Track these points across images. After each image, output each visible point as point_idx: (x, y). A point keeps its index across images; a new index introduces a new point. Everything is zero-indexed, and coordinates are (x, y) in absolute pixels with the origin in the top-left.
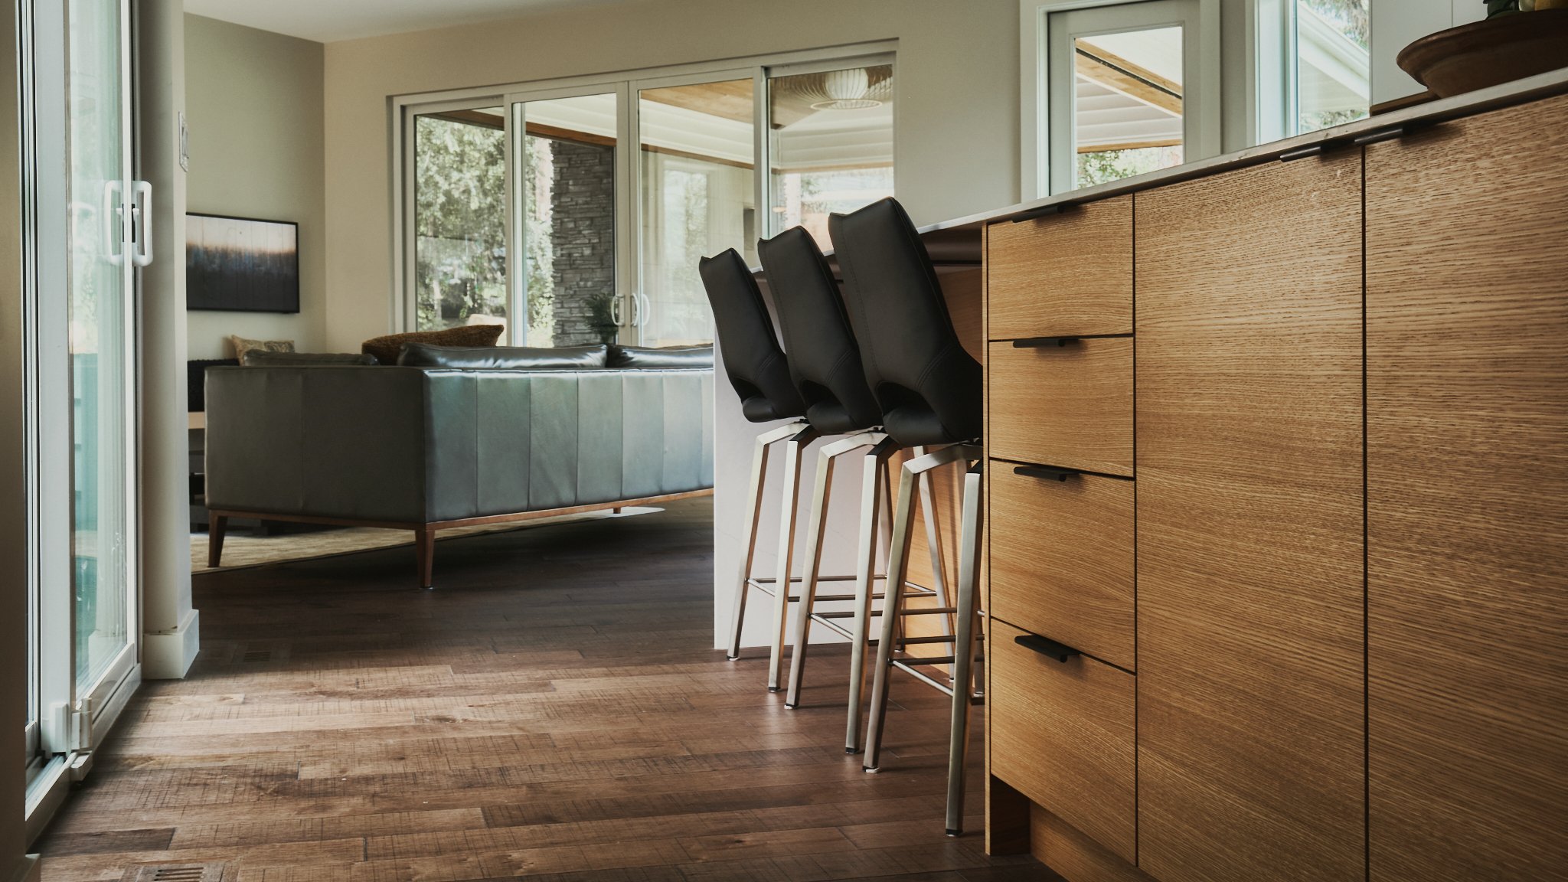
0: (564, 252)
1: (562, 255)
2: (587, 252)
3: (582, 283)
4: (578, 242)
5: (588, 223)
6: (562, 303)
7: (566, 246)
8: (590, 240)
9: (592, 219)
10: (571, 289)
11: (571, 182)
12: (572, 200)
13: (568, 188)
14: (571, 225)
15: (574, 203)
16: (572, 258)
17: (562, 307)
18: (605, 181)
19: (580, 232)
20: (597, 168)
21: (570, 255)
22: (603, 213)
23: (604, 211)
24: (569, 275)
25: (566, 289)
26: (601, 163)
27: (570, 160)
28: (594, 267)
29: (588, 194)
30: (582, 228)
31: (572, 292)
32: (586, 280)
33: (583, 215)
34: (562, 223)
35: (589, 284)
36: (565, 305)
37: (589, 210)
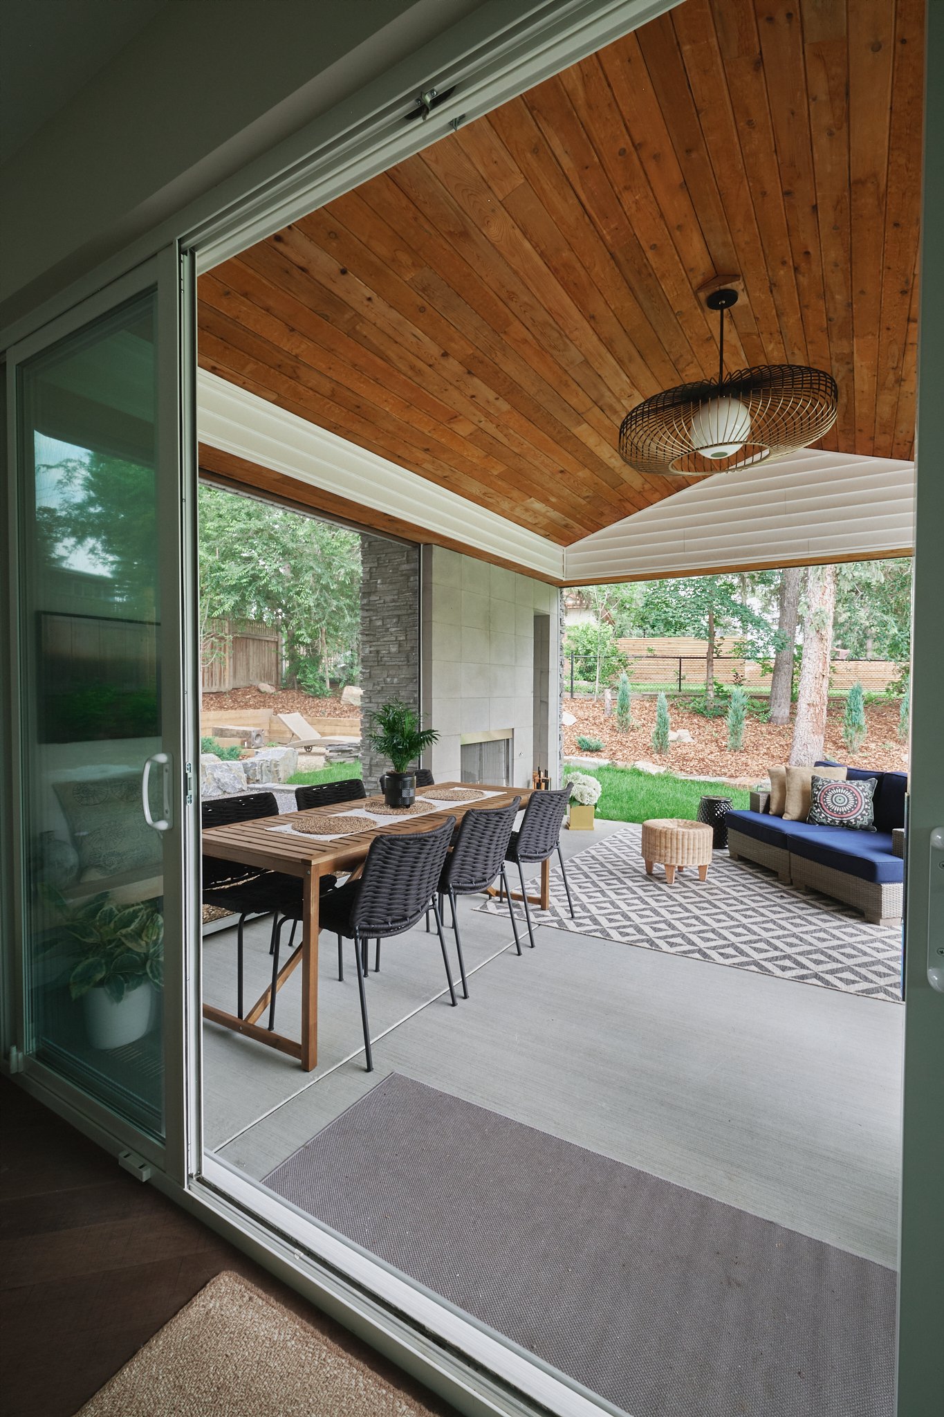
0: (372, 649)
1: (370, 652)
2: (394, 649)
3: (389, 680)
4: (385, 639)
5: (395, 620)
6: (370, 698)
7: (374, 644)
8: (396, 637)
9: (399, 616)
10: (378, 684)
11: (379, 581)
12: (380, 599)
13: (376, 587)
14: (379, 623)
15: (382, 601)
16: (380, 655)
17: (370, 702)
18: (412, 579)
19: (387, 630)
20: (405, 567)
21: (378, 652)
22: (410, 611)
23: (410, 609)
24: (376, 671)
25: (374, 685)
26: (408, 562)
27: (379, 559)
28: (400, 663)
29: (395, 592)
30: (389, 626)
31: (379, 688)
32: (393, 677)
33: (390, 613)
34: (371, 620)
35: (395, 680)
36: (373, 700)
37: (397, 608)
